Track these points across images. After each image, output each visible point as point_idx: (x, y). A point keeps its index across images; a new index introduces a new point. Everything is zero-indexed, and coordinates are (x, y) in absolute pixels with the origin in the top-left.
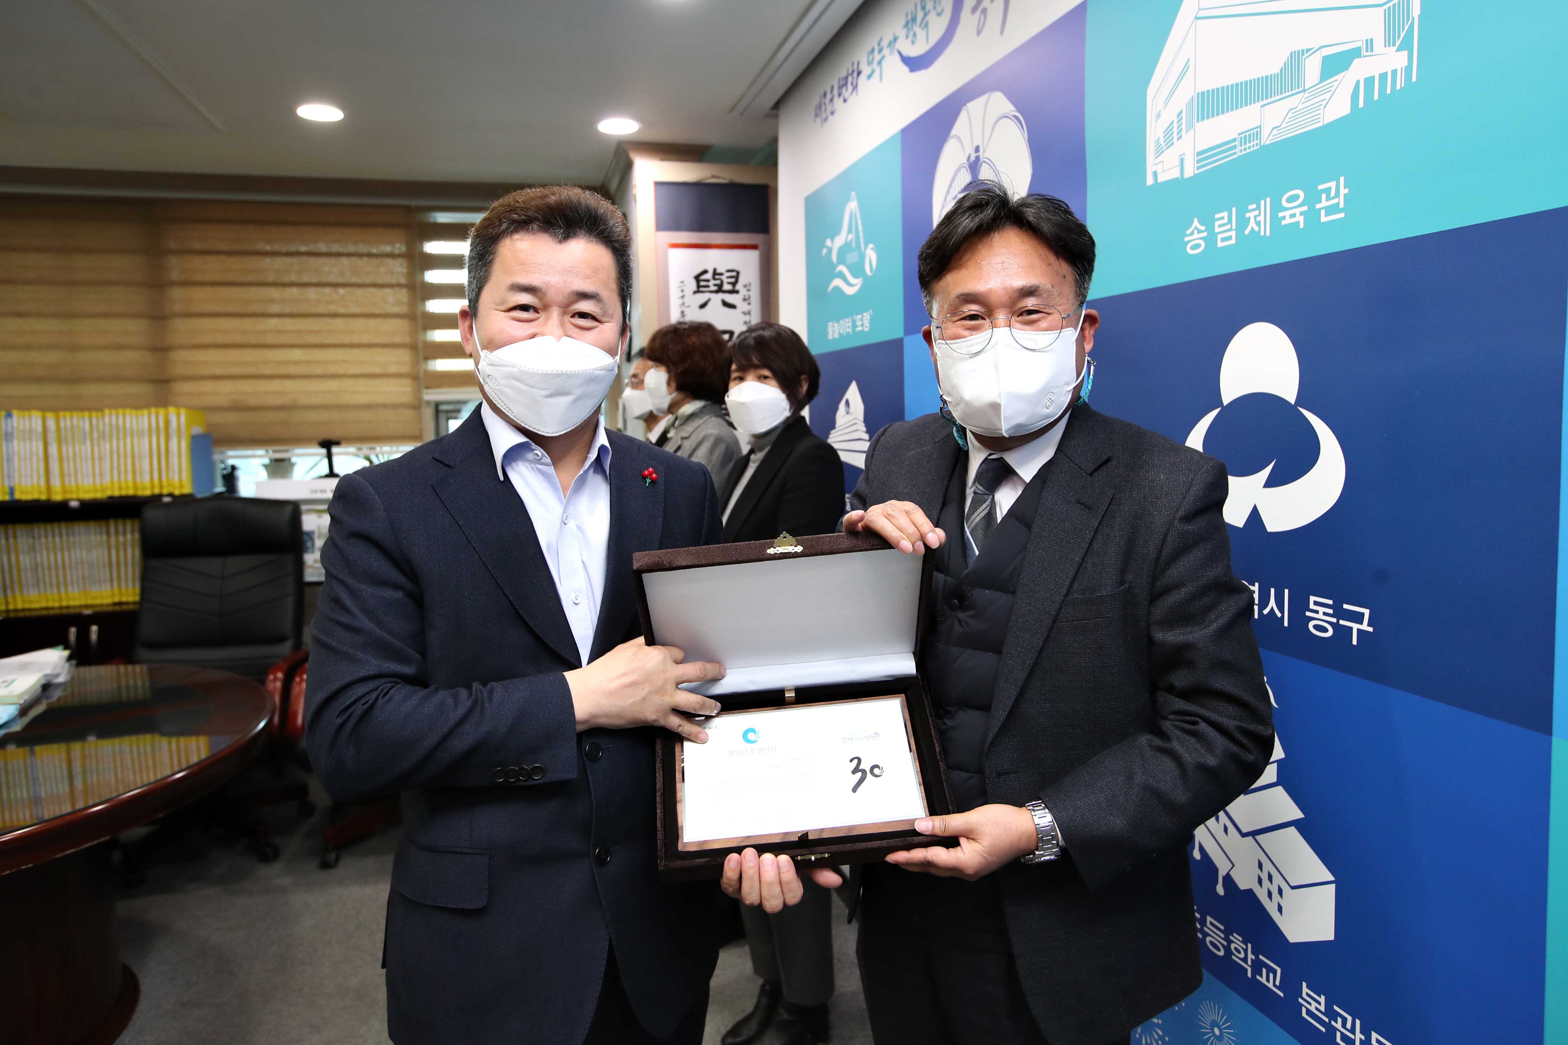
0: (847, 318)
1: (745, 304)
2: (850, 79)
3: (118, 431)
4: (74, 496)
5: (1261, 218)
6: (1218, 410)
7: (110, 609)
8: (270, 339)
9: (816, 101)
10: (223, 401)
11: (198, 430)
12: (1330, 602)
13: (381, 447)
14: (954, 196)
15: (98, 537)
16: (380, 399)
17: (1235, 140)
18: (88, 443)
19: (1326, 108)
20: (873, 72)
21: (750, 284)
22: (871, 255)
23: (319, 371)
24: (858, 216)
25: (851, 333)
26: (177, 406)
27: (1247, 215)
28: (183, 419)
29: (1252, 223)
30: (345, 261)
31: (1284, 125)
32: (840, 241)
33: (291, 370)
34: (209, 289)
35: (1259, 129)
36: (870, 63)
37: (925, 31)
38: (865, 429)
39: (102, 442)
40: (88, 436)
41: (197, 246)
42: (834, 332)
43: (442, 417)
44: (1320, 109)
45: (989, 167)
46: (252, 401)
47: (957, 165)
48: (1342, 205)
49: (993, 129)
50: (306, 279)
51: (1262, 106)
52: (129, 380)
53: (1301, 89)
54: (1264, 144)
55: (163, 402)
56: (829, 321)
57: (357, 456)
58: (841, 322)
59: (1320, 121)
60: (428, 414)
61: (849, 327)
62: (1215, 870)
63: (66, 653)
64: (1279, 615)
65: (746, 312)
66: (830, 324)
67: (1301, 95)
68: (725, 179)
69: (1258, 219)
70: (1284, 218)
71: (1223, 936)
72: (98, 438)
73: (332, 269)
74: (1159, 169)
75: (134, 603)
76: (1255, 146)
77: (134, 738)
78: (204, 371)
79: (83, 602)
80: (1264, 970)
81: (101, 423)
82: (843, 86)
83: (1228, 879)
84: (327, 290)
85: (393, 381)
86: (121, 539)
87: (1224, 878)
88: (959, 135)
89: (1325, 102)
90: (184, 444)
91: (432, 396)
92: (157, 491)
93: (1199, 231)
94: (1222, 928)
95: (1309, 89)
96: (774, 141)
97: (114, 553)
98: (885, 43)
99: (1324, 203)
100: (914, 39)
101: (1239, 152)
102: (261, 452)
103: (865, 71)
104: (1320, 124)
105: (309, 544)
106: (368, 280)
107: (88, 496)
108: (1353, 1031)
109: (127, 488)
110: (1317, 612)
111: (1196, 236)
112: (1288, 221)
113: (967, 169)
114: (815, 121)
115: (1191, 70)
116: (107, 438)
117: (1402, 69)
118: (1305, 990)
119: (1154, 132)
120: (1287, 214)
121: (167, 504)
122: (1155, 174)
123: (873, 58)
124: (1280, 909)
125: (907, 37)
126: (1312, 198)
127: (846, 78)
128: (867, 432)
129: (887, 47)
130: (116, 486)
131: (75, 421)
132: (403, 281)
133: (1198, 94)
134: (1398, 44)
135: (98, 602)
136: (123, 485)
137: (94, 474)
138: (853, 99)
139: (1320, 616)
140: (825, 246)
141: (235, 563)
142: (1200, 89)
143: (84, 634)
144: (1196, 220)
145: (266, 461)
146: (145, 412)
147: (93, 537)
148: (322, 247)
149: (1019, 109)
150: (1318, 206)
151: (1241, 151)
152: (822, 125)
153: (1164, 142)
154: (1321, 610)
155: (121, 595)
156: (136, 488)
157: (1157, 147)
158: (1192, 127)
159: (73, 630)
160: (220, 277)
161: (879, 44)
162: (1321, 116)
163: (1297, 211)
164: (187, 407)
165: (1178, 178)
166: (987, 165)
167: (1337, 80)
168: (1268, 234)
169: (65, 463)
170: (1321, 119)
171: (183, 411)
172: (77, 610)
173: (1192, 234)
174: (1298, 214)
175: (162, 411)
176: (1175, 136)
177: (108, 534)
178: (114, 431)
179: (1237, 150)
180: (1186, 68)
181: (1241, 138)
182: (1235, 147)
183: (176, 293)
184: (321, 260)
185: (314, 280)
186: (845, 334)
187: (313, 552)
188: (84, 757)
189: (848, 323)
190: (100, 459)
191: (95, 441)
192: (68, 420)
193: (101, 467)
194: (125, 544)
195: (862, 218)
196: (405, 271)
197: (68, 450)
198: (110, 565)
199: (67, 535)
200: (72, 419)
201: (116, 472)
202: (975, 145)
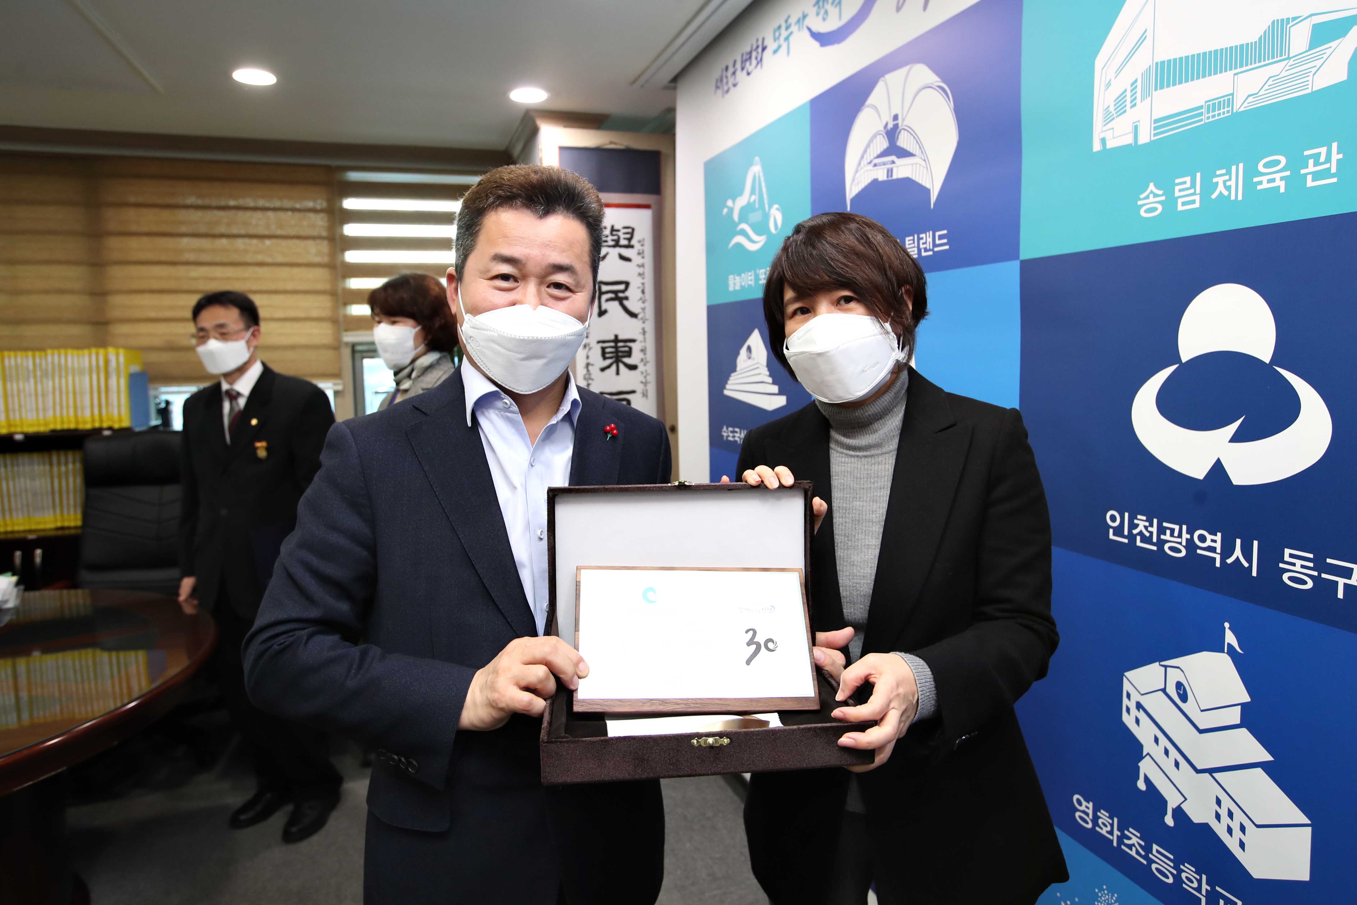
0: (750, 271)
1: (640, 257)
2: (754, 54)
3: (60, 370)
4: (19, 430)
5: (1232, 183)
6: (1177, 366)
7: (53, 533)
8: (201, 285)
9: (717, 74)
10: (157, 342)
11: (135, 368)
12: (1311, 556)
14: (869, 161)
15: (42, 467)
16: (302, 340)
17: (1201, 107)
18: (32, 381)
19: (1316, 75)
20: (779, 47)
21: (644, 240)
22: (776, 214)
24: (762, 179)
25: (753, 285)
26: (117, 347)
27: (1215, 180)
28: (122, 359)
29: (1221, 188)
30: (270, 214)
31: (1262, 92)
32: (742, 201)
34: (145, 240)
35: (1231, 97)
36: (775, 39)
37: (838, 8)
38: (768, 373)
39: (45, 380)
40: (32, 375)
41: (132, 199)
42: (735, 284)
43: (358, 356)
44: (1308, 76)
45: (909, 134)
46: (185, 342)
47: (874, 132)
48: (1333, 171)
49: (914, 99)
50: (235, 231)
51: (1235, 75)
52: (69, 322)
53: (1284, 57)
54: (1237, 112)
55: (102, 343)
56: (730, 274)
58: (743, 275)
59: (1308, 88)
60: (346, 353)
61: (751, 280)
62: (1164, 802)
63: (14, 579)
64: (1246, 565)
65: (640, 265)
66: (731, 277)
67: (1284, 62)
68: (621, 145)
69: (1229, 183)
70: (1260, 183)
71: (1172, 864)
72: (42, 376)
73: (259, 222)
74: (1108, 135)
75: (76, 528)
76: (1222, 114)
77: (76, 653)
78: (139, 314)
79: (27, 527)
80: (1222, 901)
81: (44, 362)
82: (746, 60)
83: (1179, 813)
84: (255, 241)
85: (314, 324)
86: (63, 469)
87: (1174, 811)
88: (876, 105)
89: (1316, 68)
90: (123, 382)
91: (350, 337)
92: (97, 425)
93: (1156, 195)
94: (1172, 857)
95: (1295, 56)
96: (671, 111)
97: (56, 482)
98: (793, 20)
99: (1311, 168)
100: (825, 16)
101: (1205, 119)
103: (771, 46)
104: (1309, 91)
106: (292, 232)
107: (31, 430)
109: (69, 422)
110: (1294, 565)
111: (1151, 199)
112: (1265, 185)
113: (883, 136)
114: (715, 93)
115: (1148, 42)
116: (50, 375)
119: (1103, 99)
120: (1264, 179)
121: (107, 438)
122: (1103, 141)
123: (780, 34)
124: (1242, 845)
125: (818, 14)
126: (1296, 162)
127: (750, 53)
128: (770, 376)
129: (796, 24)
130: (59, 419)
131: (19, 360)
132: (324, 234)
133: (1157, 63)
135: (42, 527)
136: (65, 419)
137: (37, 410)
138: (757, 73)
139: (1298, 568)
140: (726, 206)
141: (170, 492)
142: (1158, 59)
143: (28, 557)
144: (1151, 184)
146: (86, 352)
147: (36, 467)
148: (250, 202)
149: (941, 79)
150: (1303, 171)
151: (1208, 118)
152: (723, 96)
153: (1115, 110)
154: (1299, 563)
155: (63, 520)
156: (77, 422)
157: (1106, 115)
158: (1149, 96)
159: (18, 554)
160: (154, 229)
161: (786, 21)
162: (1310, 83)
163: (1277, 176)
164: (128, 348)
165: (1132, 144)
166: (906, 132)
167: (1331, 47)
168: (1240, 198)
169: (10, 399)
170: (1310, 86)
171: (121, 351)
172: (22, 535)
173: (1147, 197)
174: (1278, 180)
175: (102, 352)
176: (1128, 104)
177: (51, 464)
178: (57, 370)
179: (1203, 117)
180: (1142, 39)
181: (1209, 105)
182: (1201, 114)
183: (114, 243)
184: (248, 214)
185: (242, 232)
186: (747, 286)
188: (28, 672)
189: (751, 276)
190: (43, 395)
191: (39, 379)
192: (12, 360)
193: (44, 402)
194: (67, 473)
195: (766, 181)
196: (326, 224)
197: (13, 387)
198: (53, 493)
199: (12, 466)
200: (16, 357)
201: (58, 407)
202: (893, 113)
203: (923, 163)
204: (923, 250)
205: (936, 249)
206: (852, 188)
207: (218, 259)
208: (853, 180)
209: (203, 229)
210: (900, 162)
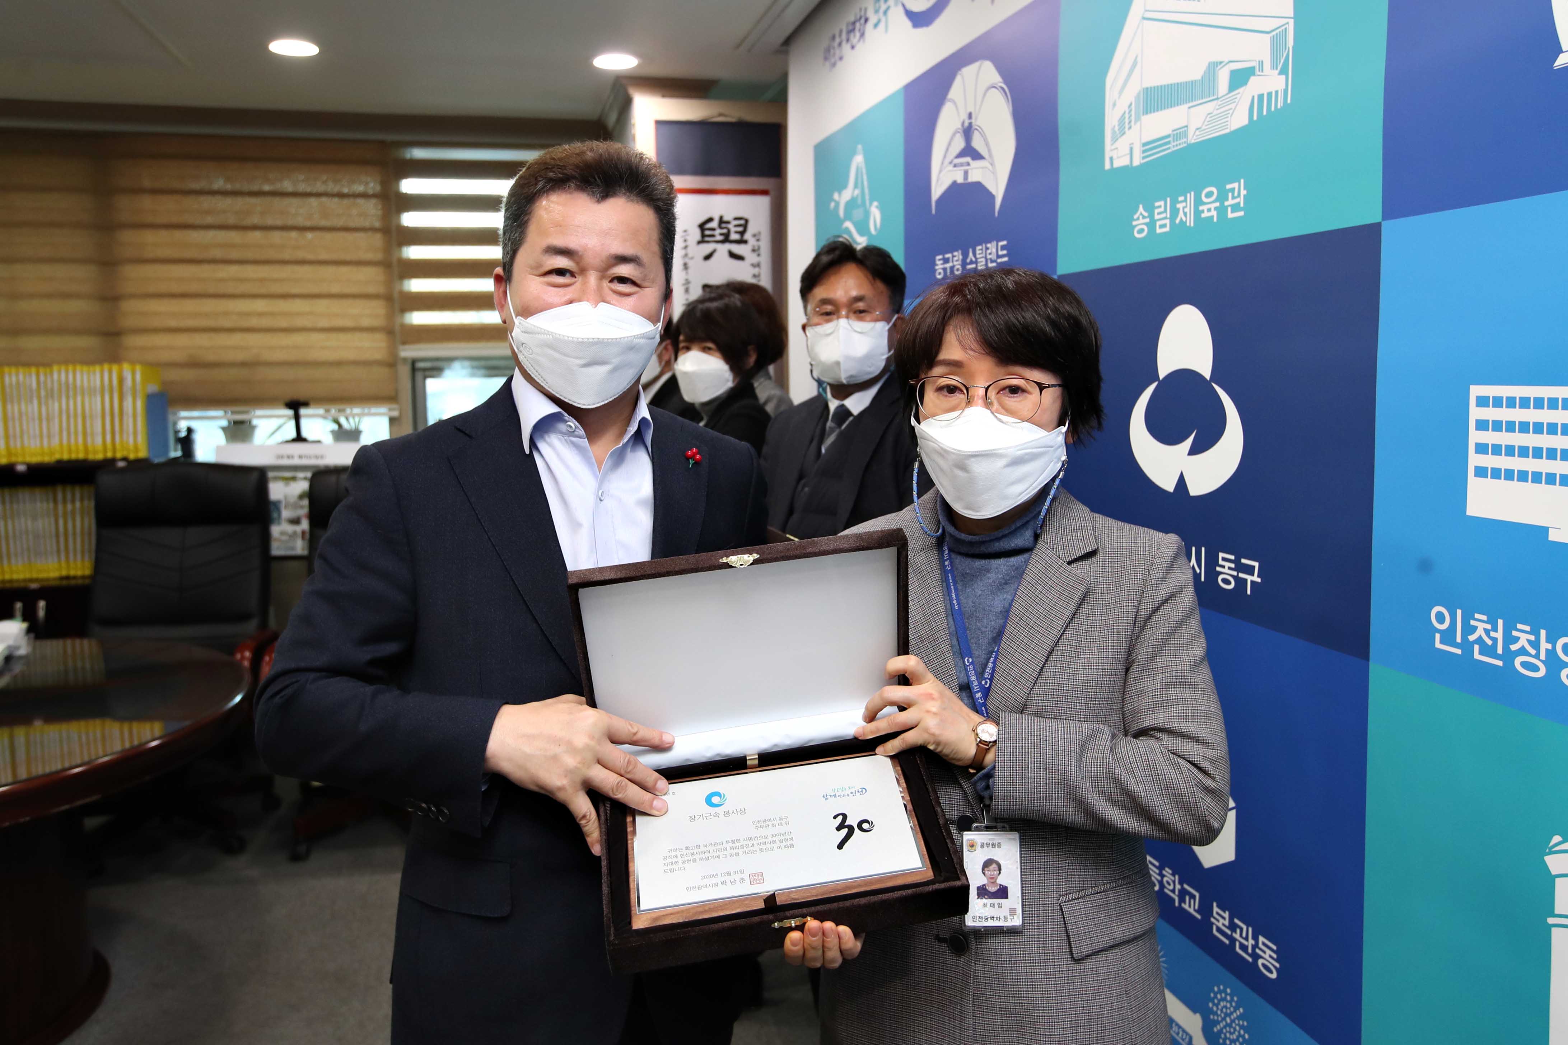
1: (754, 255)
2: (858, 25)
3: (68, 389)
4: (20, 459)
5: (1187, 210)
6: (1156, 383)
7: (58, 583)
8: (230, 288)
9: (825, 43)
10: (178, 356)
11: (153, 388)
12: (1233, 557)
13: (351, 409)
14: (950, 161)
15: (45, 505)
16: (351, 355)
17: (1169, 136)
18: (36, 402)
19: (1232, 117)
20: (879, 21)
21: (760, 233)
22: (876, 214)
23: (284, 324)
24: (864, 171)
26: (133, 363)
27: (1178, 206)
28: (138, 377)
29: (1181, 214)
30: (313, 201)
31: (1204, 127)
32: (846, 195)
33: (254, 322)
34: (164, 233)
35: (1186, 129)
36: (877, 11)
39: (50, 402)
40: (35, 395)
41: (147, 183)
43: (419, 376)
44: (1228, 117)
45: (981, 136)
46: (211, 357)
47: (954, 129)
48: (1242, 205)
49: (983, 97)
50: (270, 221)
51: (1189, 108)
52: (77, 332)
53: (1215, 97)
54: (1189, 143)
55: (114, 357)
57: (324, 417)
59: (1227, 128)
60: (404, 371)
63: (22, 625)
65: (755, 264)
67: (1215, 102)
68: (732, 117)
69: (1186, 210)
70: (1203, 211)
72: (47, 397)
73: (299, 211)
74: (1114, 154)
75: (83, 577)
76: (1181, 144)
77: (83, 723)
78: (156, 323)
79: (28, 576)
80: (1187, 898)
81: (49, 380)
82: (851, 31)
84: (294, 234)
85: (365, 335)
86: (69, 507)
88: (954, 99)
89: (1232, 111)
90: (140, 404)
91: (409, 352)
92: (109, 455)
93: (1144, 217)
95: (1221, 97)
96: (785, 80)
97: (61, 522)
99: (1230, 201)
102: (220, 413)
103: (873, 19)
104: (1229, 131)
105: (275, 515)
106: (340, 223)
107: (35, 459)
108: (1247, 939)
109: (77, 452)
110: (1224, 567)
111: (1141, 221)
112: (1206, 214)
113: (961, 135)
114: (824, 64)
115: (1139, 65)
116: (56, 395)
117: (1281, 90)
118: (1216, 909)
119: (1111, 120)
120: (1205, 208)
121: (122, 470)
122: (1111, 159)
123: (880, 7)
126: (1222, 196)
127: (854, 23)
130: (66, 448)
131: (21, 377)
132: (377, 224)
133: (1144, 89)
134: (1279, 68)
135: (43, 575)
136: (73, 448)
137: (41, 436)
138: (860, 47)
139: (1226, 570)
140: (832, 200)
141: (195, 534)
142: (1145, 85)
143: (30, 610)
144: (1141, 206)
145: (224, 423)
146: (97, 368)
147: (39, 504)
148: (287, 185)
149: (1005, 81)
150: (1226, 203)
151: (1173, 147)
152: (830, 69)
153: (1118, 130)
154: (1227, 564)
155: (69, 568)
156: (87, 451)
157: (1113, 134)
158: (1139, 119)
159: (17, 605)
160: (175, 219)
162: (1229, 123)
163: (1213, 206)
164: (145, 364)
165: (1129, 165)
166: (979, 133)
167: (1240, 93)
168: (1192, 225)
169: (10, 424)
170: (1229, 126)
171: (138, 368)
172: (22, 585)
173: (1138, 219)
174: (1213, 209)
175: (115, 368)
176: (1127, 126)
177: (55, 501)
178: (64, 389)
179: (1170, 145)
180: (1135, 64)
181: (1174, 135)
182: (1169, 143)
183: (127, 236)
184: (287, 201)
185: (279, 223)
187: (279, 523)
188: (28, 743)
190: (48, 420)
191: (43, 400)
192: (13, 377)
193: (49, 429)
194: (73, 512)
195: (868, 174)
196: (380, 213)
197: (14, 409)
198: (57, 535)
199: (11, 502)
200: (17, 375)
201: (65, 434)
202: (969, 111)
203: (990, 167)
204: (989, 261)
205: (999, 260)
206: (937, 190)
207: (249, 255)
208: (938, 181)
209: (232, 220)
210: (975, 164)
